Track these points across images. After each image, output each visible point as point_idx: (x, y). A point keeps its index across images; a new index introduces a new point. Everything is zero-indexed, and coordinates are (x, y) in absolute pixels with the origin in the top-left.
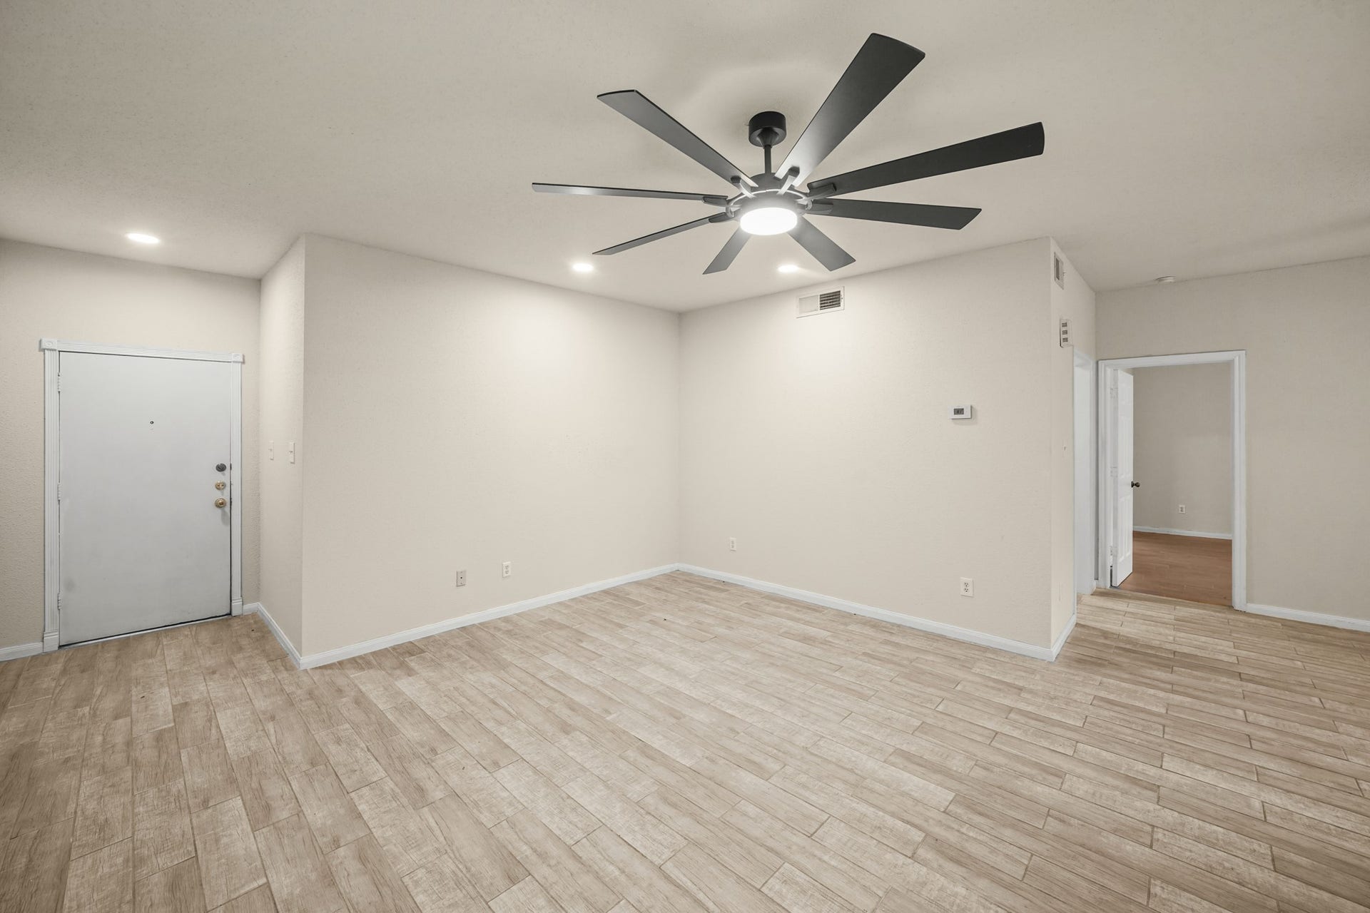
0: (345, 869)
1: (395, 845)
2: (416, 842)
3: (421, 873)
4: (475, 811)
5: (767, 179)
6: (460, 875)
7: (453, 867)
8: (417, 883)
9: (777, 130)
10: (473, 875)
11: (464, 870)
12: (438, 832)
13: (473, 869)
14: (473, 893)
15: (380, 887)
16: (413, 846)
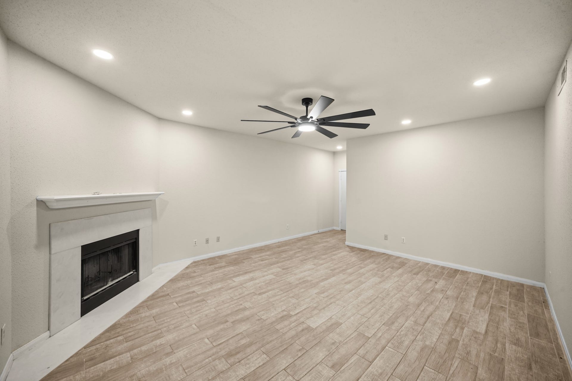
5: (305, 118)
9: (310, 103)
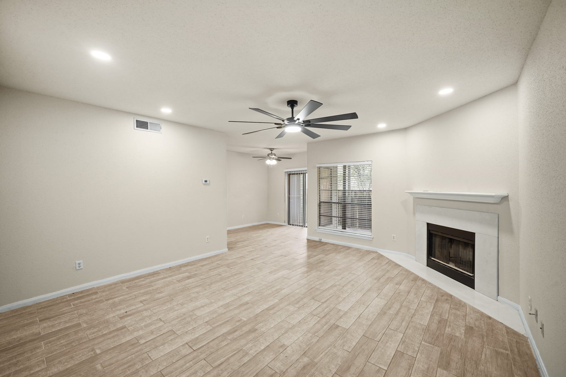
0: (355, 371)
1: (337, 361)
2: (333, 355)
3: (345, 348)
4: (312, 344)
6: (341, 338)
7: (339, 341)
8: (350, 347)
10: (340, 335)
11: (339, 338)
12: (327, 351)
13: (338, 336)
14: (346, 333)
15: (356, 356)
16: (336, 355)
